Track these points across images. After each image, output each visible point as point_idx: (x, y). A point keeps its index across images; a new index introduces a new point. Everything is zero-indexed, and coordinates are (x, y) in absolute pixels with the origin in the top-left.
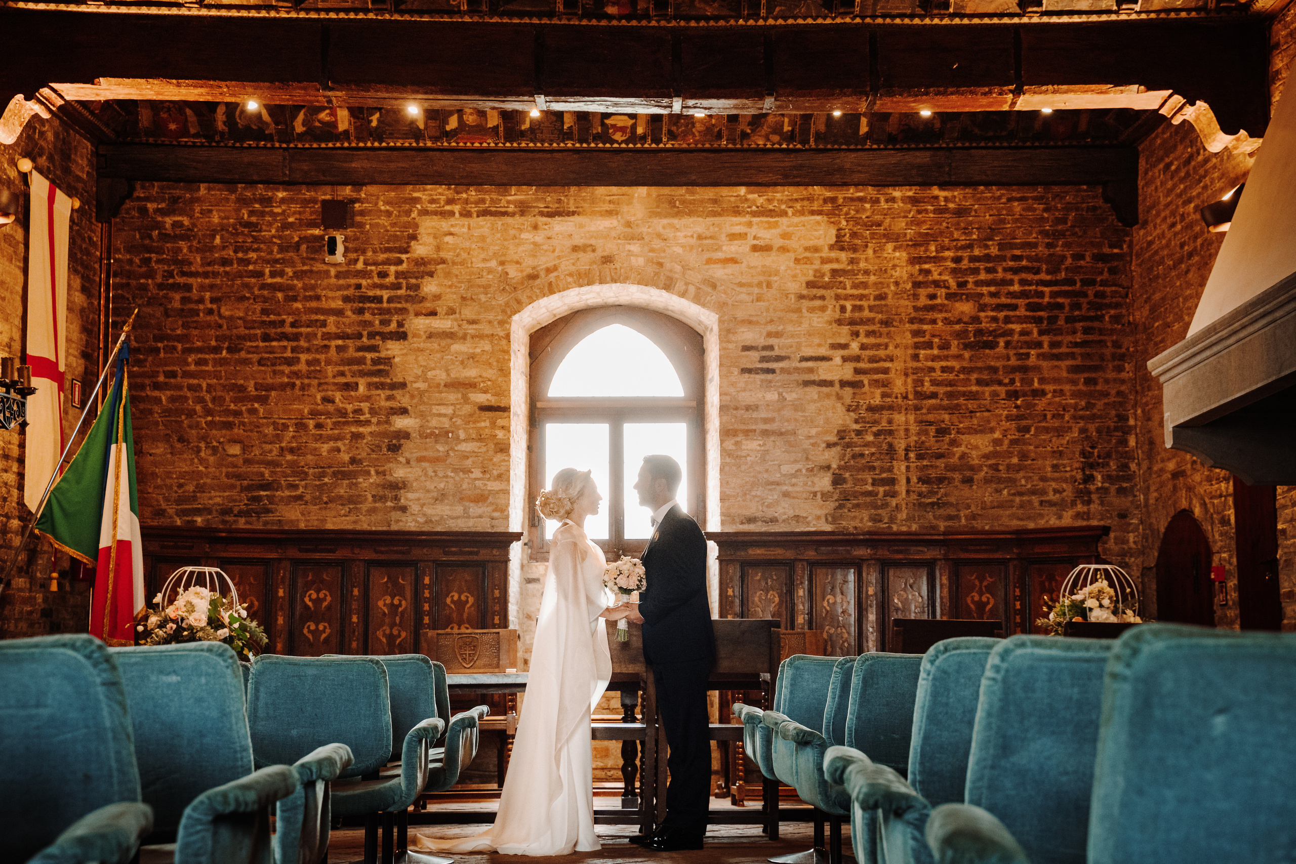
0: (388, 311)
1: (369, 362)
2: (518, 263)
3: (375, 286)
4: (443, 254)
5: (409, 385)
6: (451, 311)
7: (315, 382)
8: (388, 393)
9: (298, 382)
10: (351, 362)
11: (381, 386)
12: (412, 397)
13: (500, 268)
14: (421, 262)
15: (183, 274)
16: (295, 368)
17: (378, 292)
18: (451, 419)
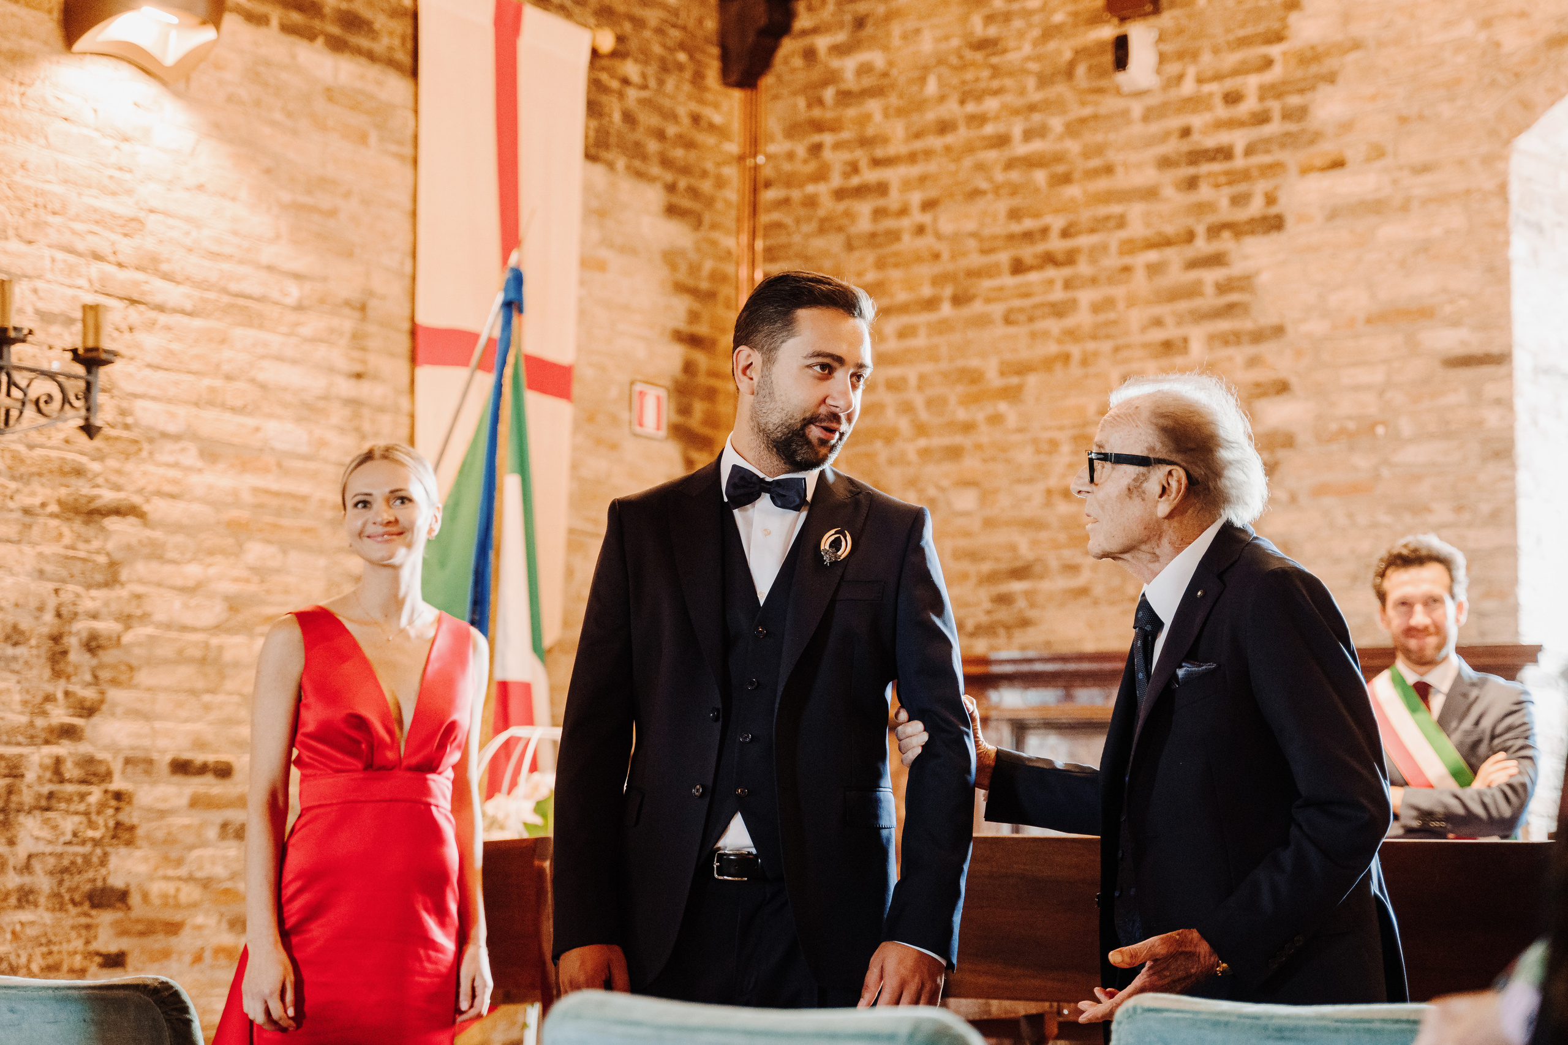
0: (1245, 175)
1: (1209, 289)
2: (1523, 15)
3: (1221, 125)
4: (1357, 30)
5: (1290, 329)
6: (1377, 152)
7: (1106, 346)
8: (1250, 350)
9: (1076, 351)
10: (1174, 295)
11: (1232, 339)
12: (1299, 353)
13: (1482, 37)
14: (1309, 57)
15: (876, 163)
16: (1069, 322)
17: (1223, 138)
18: (1381, 393)
